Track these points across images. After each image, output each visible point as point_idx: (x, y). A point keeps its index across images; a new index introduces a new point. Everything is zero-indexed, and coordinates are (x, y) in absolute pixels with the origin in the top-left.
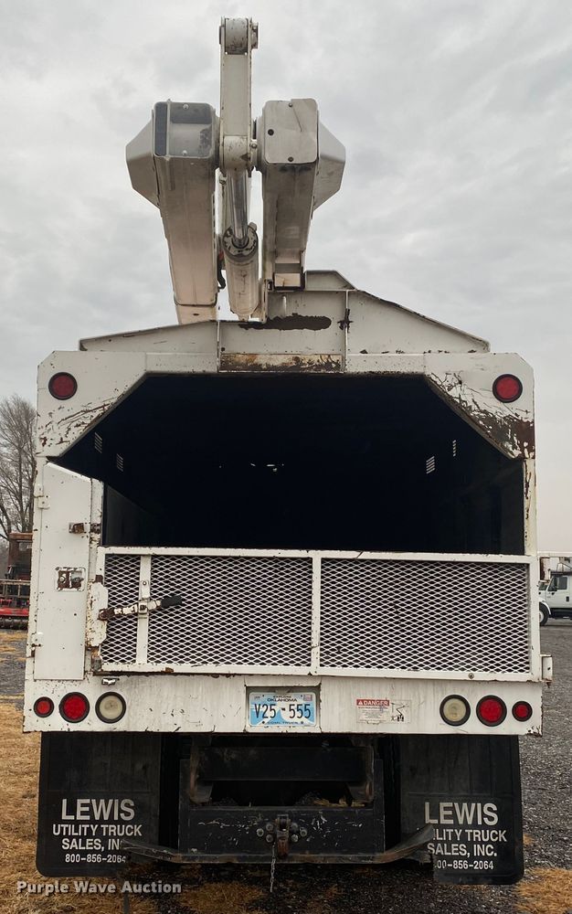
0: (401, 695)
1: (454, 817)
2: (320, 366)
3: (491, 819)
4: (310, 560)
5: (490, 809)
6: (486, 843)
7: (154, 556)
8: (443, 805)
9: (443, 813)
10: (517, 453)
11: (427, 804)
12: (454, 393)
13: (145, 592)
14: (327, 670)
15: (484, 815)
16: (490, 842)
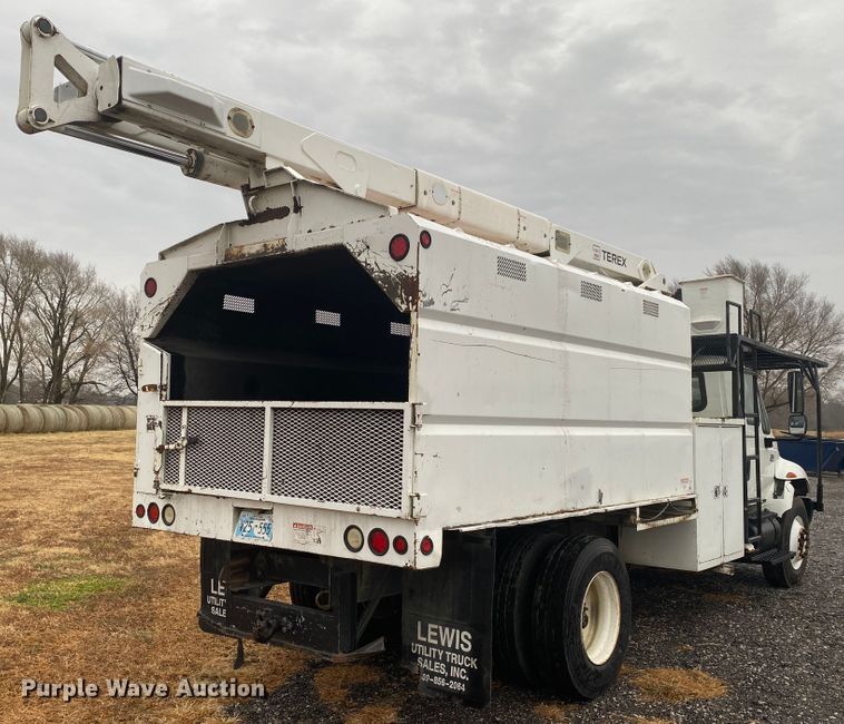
0: (320, 522)
1: (438, 638)
2: (277, 250)
3: (466, 646)
4: (263, 409)
5: (466, 637)
6: (461, 667)
7: (189, 407)
8: (430, 626)
9: (430, 633)
10: (404, 307)
11: (419, 623)
12: (361, 258)
13: (183, 434)
14: (276, 498)
15: (461, 642)
16: (463, 666)
